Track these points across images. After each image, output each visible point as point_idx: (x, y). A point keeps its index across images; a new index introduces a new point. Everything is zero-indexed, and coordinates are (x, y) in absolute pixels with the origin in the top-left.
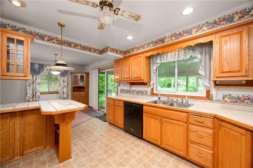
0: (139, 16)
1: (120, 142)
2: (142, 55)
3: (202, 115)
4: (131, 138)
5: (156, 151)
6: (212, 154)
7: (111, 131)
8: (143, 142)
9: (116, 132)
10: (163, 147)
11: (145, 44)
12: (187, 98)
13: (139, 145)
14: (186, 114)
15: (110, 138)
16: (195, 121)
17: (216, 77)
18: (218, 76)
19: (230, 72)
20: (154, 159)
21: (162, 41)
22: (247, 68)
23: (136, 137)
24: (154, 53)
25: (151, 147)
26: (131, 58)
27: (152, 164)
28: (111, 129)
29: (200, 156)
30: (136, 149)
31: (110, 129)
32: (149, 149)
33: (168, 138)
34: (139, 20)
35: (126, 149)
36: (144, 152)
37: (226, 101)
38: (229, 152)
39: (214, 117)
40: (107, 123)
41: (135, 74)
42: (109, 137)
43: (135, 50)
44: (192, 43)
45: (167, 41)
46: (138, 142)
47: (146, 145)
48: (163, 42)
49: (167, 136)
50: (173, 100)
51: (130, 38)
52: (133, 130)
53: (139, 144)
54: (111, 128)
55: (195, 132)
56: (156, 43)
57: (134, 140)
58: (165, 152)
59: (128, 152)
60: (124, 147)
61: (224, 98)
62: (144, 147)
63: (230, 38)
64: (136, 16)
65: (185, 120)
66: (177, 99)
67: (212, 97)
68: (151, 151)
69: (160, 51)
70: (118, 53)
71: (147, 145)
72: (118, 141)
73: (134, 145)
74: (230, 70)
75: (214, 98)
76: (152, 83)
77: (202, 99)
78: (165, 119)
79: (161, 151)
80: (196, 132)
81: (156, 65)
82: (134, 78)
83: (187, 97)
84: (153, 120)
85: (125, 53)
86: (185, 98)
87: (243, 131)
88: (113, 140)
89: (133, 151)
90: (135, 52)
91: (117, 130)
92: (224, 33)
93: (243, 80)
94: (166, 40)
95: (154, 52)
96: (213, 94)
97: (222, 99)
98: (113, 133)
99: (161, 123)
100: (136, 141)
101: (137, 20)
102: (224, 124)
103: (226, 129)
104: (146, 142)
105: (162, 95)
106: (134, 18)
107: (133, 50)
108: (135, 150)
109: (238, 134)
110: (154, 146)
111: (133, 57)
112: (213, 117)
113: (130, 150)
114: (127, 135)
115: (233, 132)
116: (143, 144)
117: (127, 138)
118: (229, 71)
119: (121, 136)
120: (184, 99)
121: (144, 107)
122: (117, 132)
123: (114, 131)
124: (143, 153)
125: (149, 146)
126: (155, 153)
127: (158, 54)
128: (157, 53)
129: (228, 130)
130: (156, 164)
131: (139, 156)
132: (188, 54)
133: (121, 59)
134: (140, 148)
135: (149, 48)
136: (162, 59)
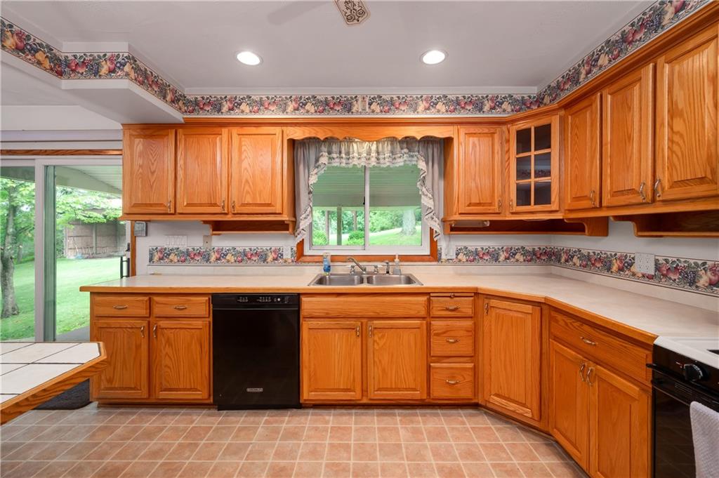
0: (364, 12)
1: (224, 454)
2: (277, 130)
3: (456, 294)
4: (253, 423)
5: (351, 421)
6: (471, 368)
7: (149, 435)
8: (303, 415)
9: (175, 429)
10: (371, 399)
11: (286, 98)
12: (397, 260)
13: (297, 430)
14: (424, 298)
15: (163, 464)
16: (443, 310)
17: (460, 214)
18: (463, 212)
19: (479, 204)
20: (363, 444)
21: (347, 105)
22: (500, 199)
23: (268, 412)
24: (321, 134)
25: (331, 418)
26: (225, 131)
27: (370, 460)
28: (140, 428)
29: (453, 382)
30: (299, 447)
31: (135, 430)
32: (330, 425)
33: (384, 370)
34: (355, 21)
35: (269, 464)
36: (327, 442)
37: (460, 261)
38: (506, 353)
39: (475, 293)
40: (92, 409)
41: (248, 192)
42: (161, 461)
43: (243, 107)
44: (417, 132)
45: (360, 110)
46: (289, 422)
47: (315, 417)
48: (349, 110)
49: (380, 368)
50: (365, 270)
51: (248, 58)
52: (261, 390)
53: (296, 428)
54: (133, 422)
55: (444, 335)
56: (326, 105)
57: (267, 422)
58: (370, 411)
59: (283, 469)
60: (253, 463)
61: (457, 254)
62: (316, 429)
63: (479, 140)
64: (356, 8)
65: (423, 313)
66: (376, 267)
67: (441, 254)
68: (339, 428)
69: (338, 133)
70: (169, 98)
71: (319, 417)
72: (214, 458)
73: (285, 438)
74: (480, 200)
75: (444, 257)
76: (303, 224)
77: (423, 261)
78: (375, 322)
79: (362, 414)
80: (444, 333)
81: (316, 171)
82: (243, 205)
83: (397, 257)
84: (337, 335)
85: (196, 105)
86: (393, 261)
87: (529, 308)
88: (188, 462)
89: (296, 459)
90: (245, 113)
91: (171, 417)
92: (472, 129)
93: (486, 221)
94: (357, 107)
95: (317, 132)
96: (441, 249)
97: (454, 257)
98: (162, 437)
99: (363, 335)
100: (276, 422)
101: (349, 19)
102: (494, 302)
103: (498, 311)
104: (311, 411)
105: (334, 259)
106: (347, 8)
107: (236, 104)
108: (300, 451)
109: (520, 315)
110: (338, 411)
111: (235, 131)
112: (473, 295)
113: (282, 462)
114: (232, 419)
115: (511, 314)
116: (306, 419)
117: (240, 430)
118: (478, 202)
119: (207, 432)
120: (390, 264)
121: (304, 299)
122: (182, 426)
123: (161, 429)
124: (327, 445)
125: (327, 418)
126: (353, 426)
127: (329, 141)
128: (329, 135)
129: (502, 312)
130: (378, 453)
131: (324, 462)
132: (399, 155)
133: (174, 126)
134: (309, 437)
135: (301, 115)
136: (334, 155)
